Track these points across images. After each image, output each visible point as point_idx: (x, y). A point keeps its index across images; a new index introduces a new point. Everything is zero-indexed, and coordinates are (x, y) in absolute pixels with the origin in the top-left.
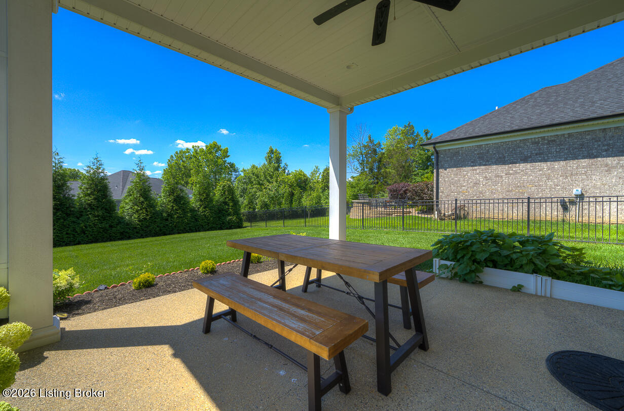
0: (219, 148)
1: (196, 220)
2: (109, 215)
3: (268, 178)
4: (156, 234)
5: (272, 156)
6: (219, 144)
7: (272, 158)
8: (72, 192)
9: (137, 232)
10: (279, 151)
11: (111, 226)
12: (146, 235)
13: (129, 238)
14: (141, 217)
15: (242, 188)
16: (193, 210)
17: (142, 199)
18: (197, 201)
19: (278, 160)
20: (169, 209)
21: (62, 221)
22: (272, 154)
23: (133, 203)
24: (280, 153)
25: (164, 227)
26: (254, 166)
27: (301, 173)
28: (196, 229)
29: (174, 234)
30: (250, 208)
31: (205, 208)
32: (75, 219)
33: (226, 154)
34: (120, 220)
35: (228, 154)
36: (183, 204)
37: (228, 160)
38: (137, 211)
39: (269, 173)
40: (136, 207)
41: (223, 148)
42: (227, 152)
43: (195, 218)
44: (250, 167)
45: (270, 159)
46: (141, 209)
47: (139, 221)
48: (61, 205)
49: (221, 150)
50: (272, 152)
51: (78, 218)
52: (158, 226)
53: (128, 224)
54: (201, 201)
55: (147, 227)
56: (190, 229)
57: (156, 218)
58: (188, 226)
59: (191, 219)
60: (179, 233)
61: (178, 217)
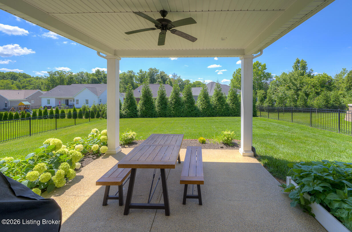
0: (260, 64)
1: (228, 110)
2: (191, 105)
3: (294, 81)
4: (209, 116)
5: (299, 65)
6: (260, 62)
7: (298, 66)
8: (180, 96)
9: (201, 114)
10: (305, 60)
11: (192, 111)
12: (205, 116)
13: (199, 116)
14: (203, 107)
15: (274, 88)
16: (227, 105)
17: (204, 99)
18: (229, 100)
19: (304, 67)
20: (215, 104)
21: (177, 107)
22: (299, 63)
23: (201, 101)
24: (306, 62)
25: (213, 112)
26: (284, 73)
27: (325, 76)
28: (228, 115)
29: (217, 116)
30: (270, 103)
31: (233, 103)
32: (181, 107)
33: (264, 67)
34: (196, 108)
35: (266, 67)
36: (222, 101)
37: (266, 71)
38: (202, 104)
39: (294, 78)
40: (201, 102)
41: (262, 64)
42: (265, 66)
43: (228, 109)
44: (281, 74)
45: (296, 68)
46: (203, 104)
47: (202, 109)
48: (177, 101)
49: (261, 66)
50: (298, 62)
51: (182, 106)
52: (210, 112)
53: (198, 110)
54: (231, 100)
55: (205, 112)
56: (225, 115)
57: (209, 108)
58: (224, 113)
59: (225, 109)
60: (219, 116)
61: (219, 108)
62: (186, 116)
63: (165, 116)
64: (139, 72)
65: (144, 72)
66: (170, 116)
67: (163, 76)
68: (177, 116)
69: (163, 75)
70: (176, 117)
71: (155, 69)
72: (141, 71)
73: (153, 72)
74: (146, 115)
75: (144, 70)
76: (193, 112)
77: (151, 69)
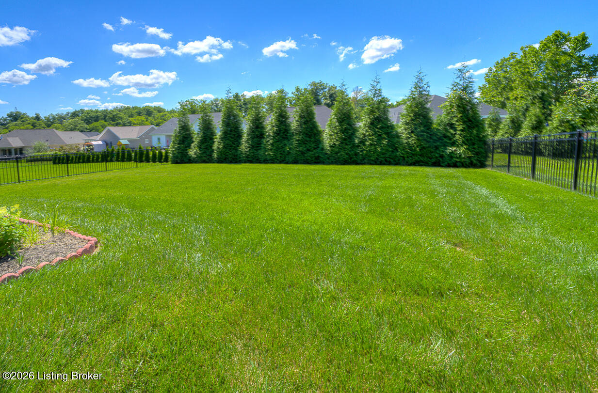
1: (396, 149)
8: (290, 120)
14: (332, 143)
20: (363, 134)
21: (279, 143)
25: (355, 155)
28: (395, 161)
31: (412, 133)
32: (286, 142)
43: (394, 146)
46: (334, 135)
47: (330, 147)
48: (280, 130)
52: (347, 154)
53: (323, 149)
54: (407, 124)
55: (337, 153)
56: (386, 160)
57: (347, 145)
58: (382, 156)
59: (387, 148)
60: (371, 164)
61: (371, 144)
62: (296, 162)
63: (258, 161)
64: (294, 90)
65: (303, 91)
66: (266, 161)
67: (332, 94)
68: (278, 162)
69: (333, 92)
70: (276, 163)
71: (320, 83)
72: (298, 88)
73: (317, 89)
74: (225, 159)
75: (302, 87)
76: (311, 152)
77: (314, 84)
